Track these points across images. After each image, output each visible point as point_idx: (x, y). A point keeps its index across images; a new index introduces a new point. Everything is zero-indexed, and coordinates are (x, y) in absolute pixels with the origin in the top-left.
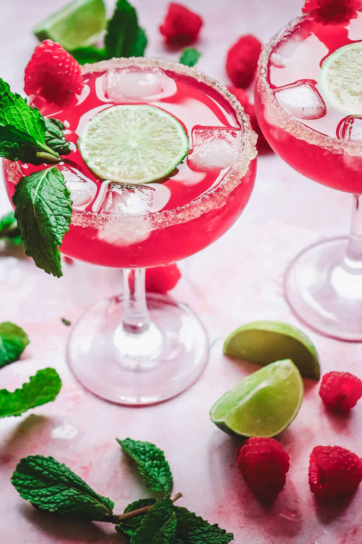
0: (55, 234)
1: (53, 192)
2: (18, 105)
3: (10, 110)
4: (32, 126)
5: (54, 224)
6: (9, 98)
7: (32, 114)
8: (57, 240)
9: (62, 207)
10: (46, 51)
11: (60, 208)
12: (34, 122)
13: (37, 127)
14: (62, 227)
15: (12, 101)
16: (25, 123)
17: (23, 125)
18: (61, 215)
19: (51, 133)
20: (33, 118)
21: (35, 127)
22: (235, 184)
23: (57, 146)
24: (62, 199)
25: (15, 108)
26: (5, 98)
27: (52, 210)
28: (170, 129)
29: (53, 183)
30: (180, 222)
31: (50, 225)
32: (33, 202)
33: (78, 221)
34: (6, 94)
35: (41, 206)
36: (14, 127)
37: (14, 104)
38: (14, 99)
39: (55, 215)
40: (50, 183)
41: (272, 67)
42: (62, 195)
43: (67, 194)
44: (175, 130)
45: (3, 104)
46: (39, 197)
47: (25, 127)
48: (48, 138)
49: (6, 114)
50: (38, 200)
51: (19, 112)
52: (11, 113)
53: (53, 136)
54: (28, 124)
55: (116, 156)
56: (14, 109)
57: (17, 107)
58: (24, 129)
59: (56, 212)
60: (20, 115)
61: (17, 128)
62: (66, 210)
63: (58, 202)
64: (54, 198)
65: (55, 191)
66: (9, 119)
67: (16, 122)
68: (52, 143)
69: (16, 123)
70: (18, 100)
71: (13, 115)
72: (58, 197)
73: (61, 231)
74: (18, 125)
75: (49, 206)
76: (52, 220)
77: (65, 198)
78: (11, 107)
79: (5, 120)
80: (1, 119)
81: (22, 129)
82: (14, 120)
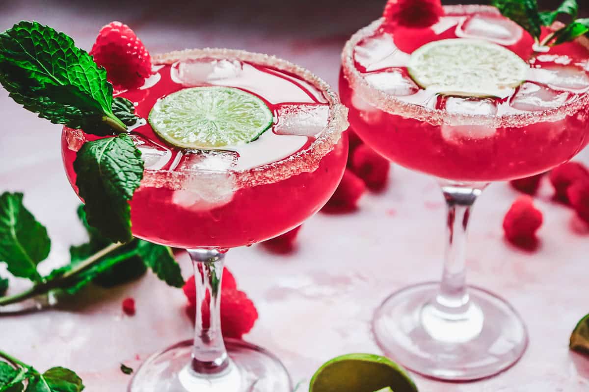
0: (124, 188)
1: (121, 153)
2: (83, 62)
3: (74, 68)
4: (98, 88)
5: (124, 179)
6: (73, 54)
7: (98, 74)
8: (127, 194)
9: (132, 165)
11: (130, 166)
12: (100, 85)
13: (103, 91)
14: (132, 182)
15: (76, 57)
16: (90, 85)
17: (87, 87)
18: (131, 172)
20: (99, 79)
21: (101, 91)
22: (327, 149)
23: (125, 118)
24: (132, 158)
26: (68, 56)
27: (121, 167)
28: (252, 105)
29: (121, 145)
30: (268, 182)
31: (119, 180)
32: (99, 161)
34: (70, 51)
35: (107, 164)
36: (77, 88)
37: (78, 61)
38: (78, 56)
39: (124, 172)
40: (118, 144)
42: (131, 155)
43: (138, 155)
44: (256, 106)
45: (66, 62)
46: (105, 156)
47: (90, 90)
48: (115, 109)
49: (68, 73)
50: (104, 159)
51: (83, 71)
52: (74, 72)
54: (93, 87)
56: (78, 67)
57: (81, 65)
58: (89, 92)
59: (125, 169)
60: (85, 75)
61: (81, 89)
62: (138, 168)
63: (128, 161)
64: (123, 157)
65: (123, 152)
66: (73, 78)
67: (79, 82)
68: (120, 115)
69: (80, 84)
70: (83, 56)
71: (77, 74)
72: (127, 157)
73: (131, 186)
74: (82, 87)
75: (117, 163)
76: (121, 176)
77: (135, 158)
78: (74, 65)
79: (68, 80)
80: (62, 79)
81: (87, 91)
82: (77, 80)
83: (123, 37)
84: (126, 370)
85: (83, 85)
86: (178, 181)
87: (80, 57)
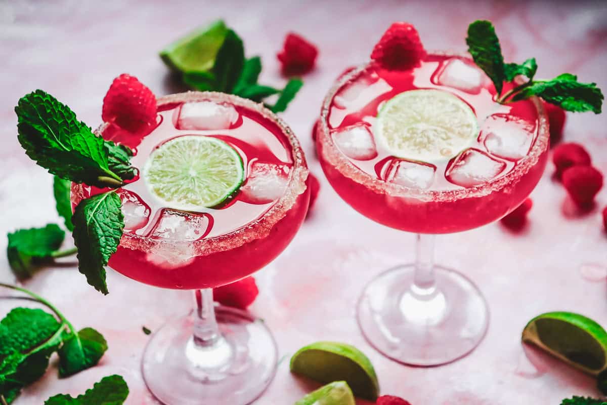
0: (103, 253)
1: (107, 215)
2: (83, 133)
3: (75, 136)
4: (96, 151)
5: (104, 244)
6: (76, 125)
7: (96, 141)
8: (104, 260)
9: (114, 229)
10: (123, 83)
11: (111, 230)
12: (98, 149)
13: (101, 153)
14: (110, 248)
15: (77, 128)
16: (90, 149)
17: (88, 151)
18: (111, 237)
19: (117, 158)
20: (98, 145)
21: (99, 153)
22: (279, 217)
23: (122, 171)
24: (115, 222)
25: (81, 135)
26: (71, 126)
27: (104, 232)
28: (229, 162)
29: (110, 206)
30: (223, 250)
31: (99, 245)
32: (88, 223)
33: (126, 243)
34: (73, 122)
35: (94, 227)
36: (79, 152)
37: (79, 131)
38: (79, 127)
39: (105, 236)
40: (107, 206)
41: (333, 109)
42: (115, 218)
43: (121, 218)
44: (233, 162)
45: (70, 131)
46: (93, 218)
47: (90, 153)
48: (113, 164)
49: (71, 140)
50: (92, 222)
51: (84, 139)
52: (76, 140)
53: (119, 162)
54: (93, 150)
55: (174, 184)
56: (79, 136)
59: (107, 234)
60: (85, 142)
61: (82, 153)
62: (117, 232)
63: (110, 224)
64: (108, 221)
65: (110, 214)
66: (75, 145)
67: (81, 147)
68: (117, 168)
69: (82, 149)
70: (83, 128)
71: (78, 141)
72: (111, 220)
73: (109, 251)
74: (83, 151)
75: (101, 227)
76: (102, 240)
77: (118, 221)
78: (76, 134)
79: (71, 146)
80: (66, 145)
81: (87, 154)
82: (79, 145)
83: (130, 89)
84: (147, 331)
85: (83, 149)
86: (148, 247)
87: (81, 128)
